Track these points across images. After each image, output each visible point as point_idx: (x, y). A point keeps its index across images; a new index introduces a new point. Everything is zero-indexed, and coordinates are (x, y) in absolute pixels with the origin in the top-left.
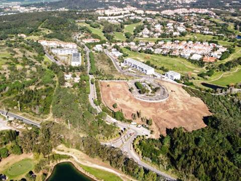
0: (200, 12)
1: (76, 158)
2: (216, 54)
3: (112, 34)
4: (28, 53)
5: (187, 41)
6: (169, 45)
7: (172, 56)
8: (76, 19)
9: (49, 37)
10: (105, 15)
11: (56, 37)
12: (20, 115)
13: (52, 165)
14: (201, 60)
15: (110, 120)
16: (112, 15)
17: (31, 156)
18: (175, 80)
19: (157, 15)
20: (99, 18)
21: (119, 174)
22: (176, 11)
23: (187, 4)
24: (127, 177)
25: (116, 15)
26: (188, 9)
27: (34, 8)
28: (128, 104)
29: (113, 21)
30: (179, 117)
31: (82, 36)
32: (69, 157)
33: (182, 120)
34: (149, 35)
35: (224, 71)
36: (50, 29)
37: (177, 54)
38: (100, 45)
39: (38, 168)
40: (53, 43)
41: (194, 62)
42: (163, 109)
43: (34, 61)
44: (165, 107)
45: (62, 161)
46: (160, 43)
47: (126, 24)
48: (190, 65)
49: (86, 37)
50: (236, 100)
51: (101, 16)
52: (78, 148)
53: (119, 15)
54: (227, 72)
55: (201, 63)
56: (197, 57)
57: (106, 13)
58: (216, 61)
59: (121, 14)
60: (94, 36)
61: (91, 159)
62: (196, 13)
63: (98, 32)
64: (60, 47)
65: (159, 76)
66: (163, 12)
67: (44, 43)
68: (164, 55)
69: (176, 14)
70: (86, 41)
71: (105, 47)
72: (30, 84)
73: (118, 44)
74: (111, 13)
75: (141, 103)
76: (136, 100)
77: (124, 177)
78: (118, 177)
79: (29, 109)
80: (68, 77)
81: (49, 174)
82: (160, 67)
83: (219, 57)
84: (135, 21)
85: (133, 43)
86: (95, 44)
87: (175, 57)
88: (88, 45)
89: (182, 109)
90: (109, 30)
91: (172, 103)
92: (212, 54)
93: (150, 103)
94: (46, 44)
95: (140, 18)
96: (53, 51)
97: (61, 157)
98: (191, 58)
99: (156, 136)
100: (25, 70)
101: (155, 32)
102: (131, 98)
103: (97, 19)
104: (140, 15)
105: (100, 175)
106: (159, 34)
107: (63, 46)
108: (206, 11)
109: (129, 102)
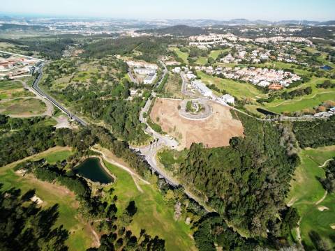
0: (296, 41)
1: (104, 156)
2: (285, 83)
3: (194, 58)
4: (114, 71)
5: (263, 68)
6: (244, 71)
7: (241, 82)
8: (170, 43)
9: (137, 59)
10: (197, 41)
11: (142, 59)
12: (81, 118)
13: (84, 158)
14: (267, 87)
15: (150, 130)
16: (203, 41)
17: (70, 149)
18: (228, 103)
19: (250, 42)
20: (190, 43)
21: (131, 173)
22: (271, 39)
23: (291, 33)
24: (138, 176)
25: (208, 41)
26: (285, 37)
27: (145, 34)
28: (170, 119)
29: (202, 47)
30: (209, 135)
31: (167, 58)
32: (99, 154)
33: (210, 137)
34: (230, 60)
35: (286, 99)
36: (142, 51)
37: (247, 79)
38: (179, 68)
39: (71, 158)
40: (138, 64)
41: (258, 87)
42: (200, 127)
43: (114, 77)
44: (202, 125)
45: (93, 156)
46: (236, 68)
47: (214, 49)
48: (255, 91)
49: (170, 60)
50: (281, 127)
51: (192, 42)
52: (109, 148)
53: (210, 41)
54: (289, 100)
55: (266, 90)
56: (264, 84)
57: (198, 39)
58: (282, 89)
59: (212, 41)
60: (178, 60)
61: (116, 159)
62: (292, 42)
63: (184, 56)
64: (143, 68)
65: (214, 98)
66: (257, 40)
67: (131, 63)
68: (235, 80)
69: (270, 42)
70: (168, 63)
71: (183, 70)
72: (102, 95)
73: (196, 68)
74: (203, 39)
75: (183, 119)
76: (179, 117)
77: (135, 176)
78: (130, 175)
79: (89, 114)
81: (78, 164)
82: (221, 90)
83: (287, 85)
84: (224, 47)
85: (210, 68)
86: (173, 67)
87: (244, 82)
88: (169, 67)
89: (216, 128)
90: (194, 53)
91: (210, 123)
92: (281, 82)
93: (190, 121)
94: (133, 64)
95: (230, 45)
96: (135, 70)
97: (93, 153)
98: (259, 85)
99: (179, 149)
100: (103, 83)
101: (236, 58)
102: (175, 115)
103: (188, 45)
104: (232, 42)
105: (116, 171)
106: (240, 60)
107: (146, 66)
108: (304, 39)
109: (172, 118)
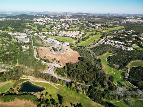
0: (74, 20)
1: (31, 80)
2: (81, 35)
3: (41, 29)
4: (4, 38)
5: (70, 31)
6: (64, 32)
7: (65, 37)
8: (25, 23)
9: (13, 31)
10: (38, 21)
11: (16, 31)
12: (3, 65)
13: (21, 84)
14: (76, 37)
15: (44, 63)
16: (40, 21)
17: (11, 81)
18: (67, 45)
19: (58, 21)
20: (35, 22)
21: (49, 83)
22: (65, 19)
23: (69, 17)
24: (53, 83)
25: (42, 21)
26: (69, 19)
28: (51, 56)
29: (41, 23)
30: (70, 59)
31: (28, 30)
32: (28, 80)
33: (71, 59)
34: (56, 29)
35: (84, 41)
36: (13, 27)
37: (67, 36)
38: (36, 34)
39: (14, 86)
40: (15, 34)
41: (73, 38)
42: (64, 56)
43: (7, 41)
44: (64, 55)
45: (25, 82)
46: (61, 32)
47: (46, 25)
48: (72, 40)
49: (30, 30)
50: (88, 51)
52: (31, 75)
53: (43, 21)
54: (85, 41)
55: (76, 38)
56: (74, 36)
57: (38, 20)
58: (81, 37)
59: (44, 21)
60: (34, 30)
61: (37, 79)
62: (73, 20)
63: (35, 28)
64: (19, 35)
65: (61, 44)
66: (60, 20)
67: (11, 34)
68: (62, 36)
69: (65, 20)
70: (30, 32)
71: (39, 34)
72: (6, 51)
73: (44, 33)
74: (40, 20)
75: (56, 55)
76: (53, 54)
77: (51, 84)
78: (49, 84)
79: (7, 62)
80: (24, 47)
81: (20, 88)
82: (61, 41)
83: (82, 36)
84: (50, 23)
85: (50, 32)
86: (34, 33)
87: (67, 37)
88: (31, 33)
89: (71, 56)
90: (39, 27)
91: (67, 54)
92: (79, 35)
93: (59, 55)
94: (12, 34)
95: (52, 22)
96: (16, 37)
97: (24, 80)
98: (72, 37)
99: (62, 67)
100: (3, 46)
101: (58, 28)
102: (51, 54)
103: (34, 23)
104: (52, 21)
105: (42, 84)
106: (60, 28)
107: (20, 34)
108: (76, 19)
109: (51, 55)
